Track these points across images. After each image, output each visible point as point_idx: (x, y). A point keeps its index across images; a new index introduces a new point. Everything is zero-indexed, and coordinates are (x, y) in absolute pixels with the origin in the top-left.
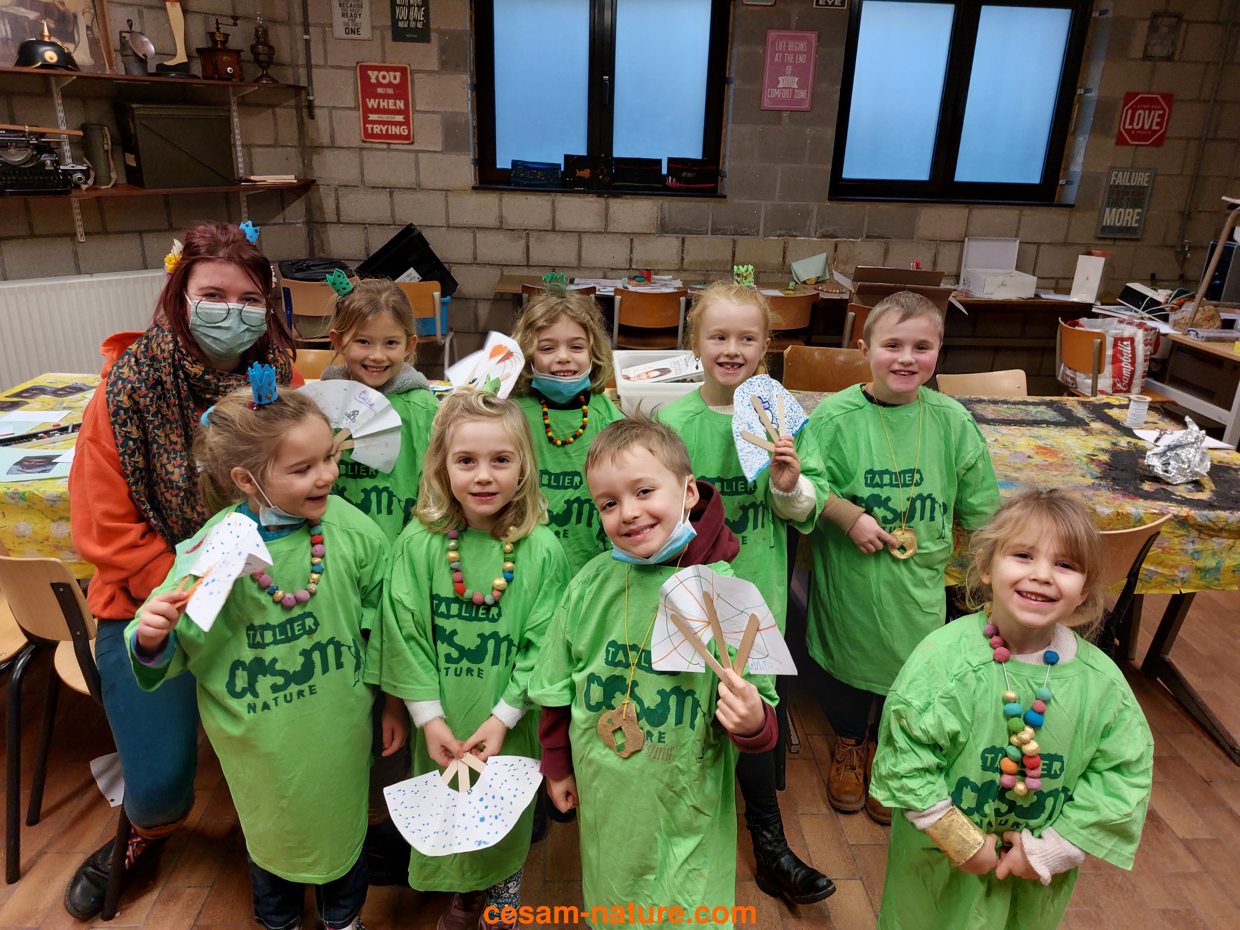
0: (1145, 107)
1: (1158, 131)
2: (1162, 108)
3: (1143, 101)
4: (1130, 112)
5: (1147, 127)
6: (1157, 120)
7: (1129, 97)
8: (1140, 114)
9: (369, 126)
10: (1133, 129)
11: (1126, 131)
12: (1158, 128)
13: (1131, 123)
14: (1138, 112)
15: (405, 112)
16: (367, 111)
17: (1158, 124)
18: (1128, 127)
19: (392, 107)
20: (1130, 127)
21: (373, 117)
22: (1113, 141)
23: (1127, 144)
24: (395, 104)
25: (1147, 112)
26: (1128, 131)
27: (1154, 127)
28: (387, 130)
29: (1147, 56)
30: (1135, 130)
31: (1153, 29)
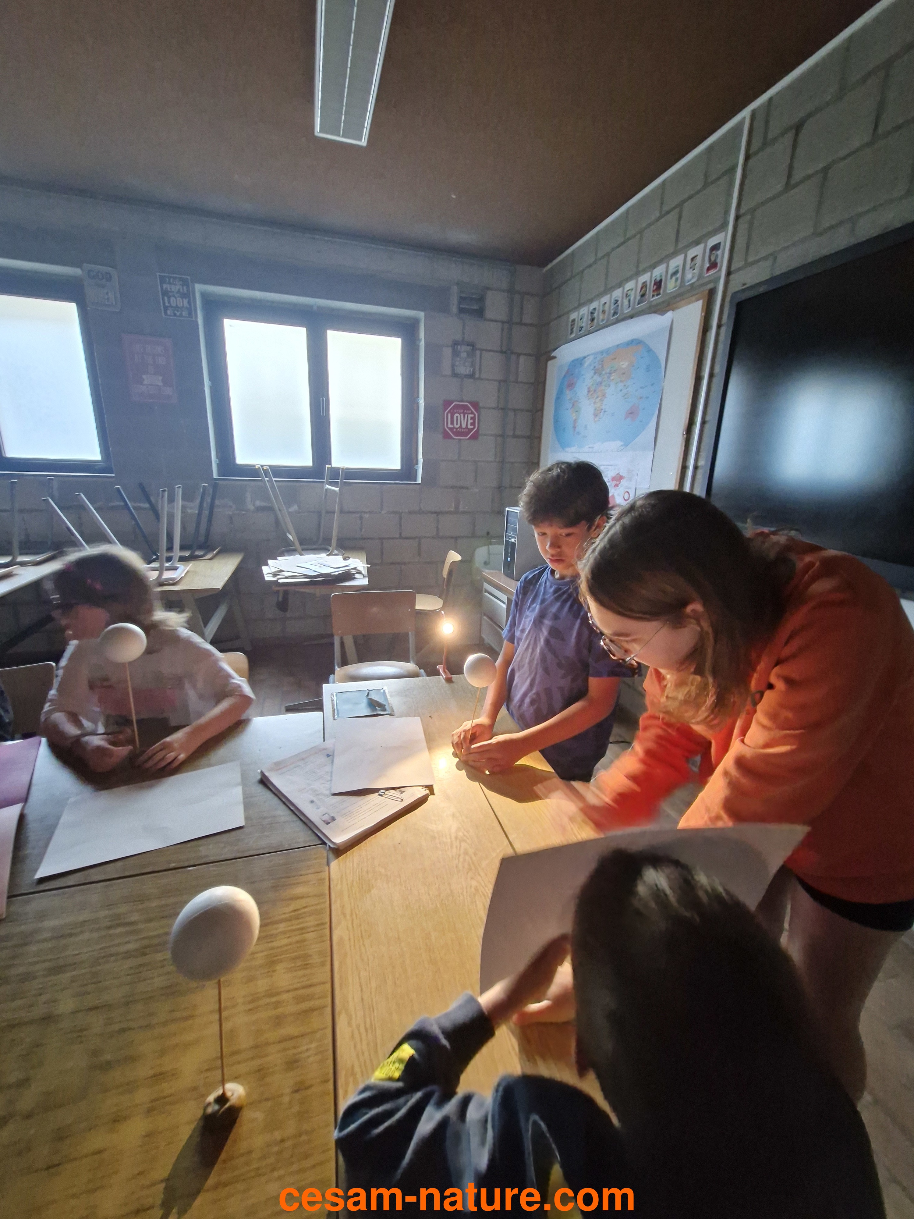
0: (460, 411)
1: (472, 430)
2: (472, 413)
3: (456, 407)
4: (449, 415)
5: (464, 426)
6: (470, 421)
7: (447, 403)
8: (457, 417)
10: (454, 428)
11: (451, 429)
12: (472, 427)
13: (452, 423)
14: (456, 415)
17: (471, 424)
18: (450, 426)
20: (452, 426)
22: (440, 436)
23: (451, 438)
25: (462, 415)
27: (470, 427)
29: (455, 375)
30: (457, 429)
31: (456, 353)
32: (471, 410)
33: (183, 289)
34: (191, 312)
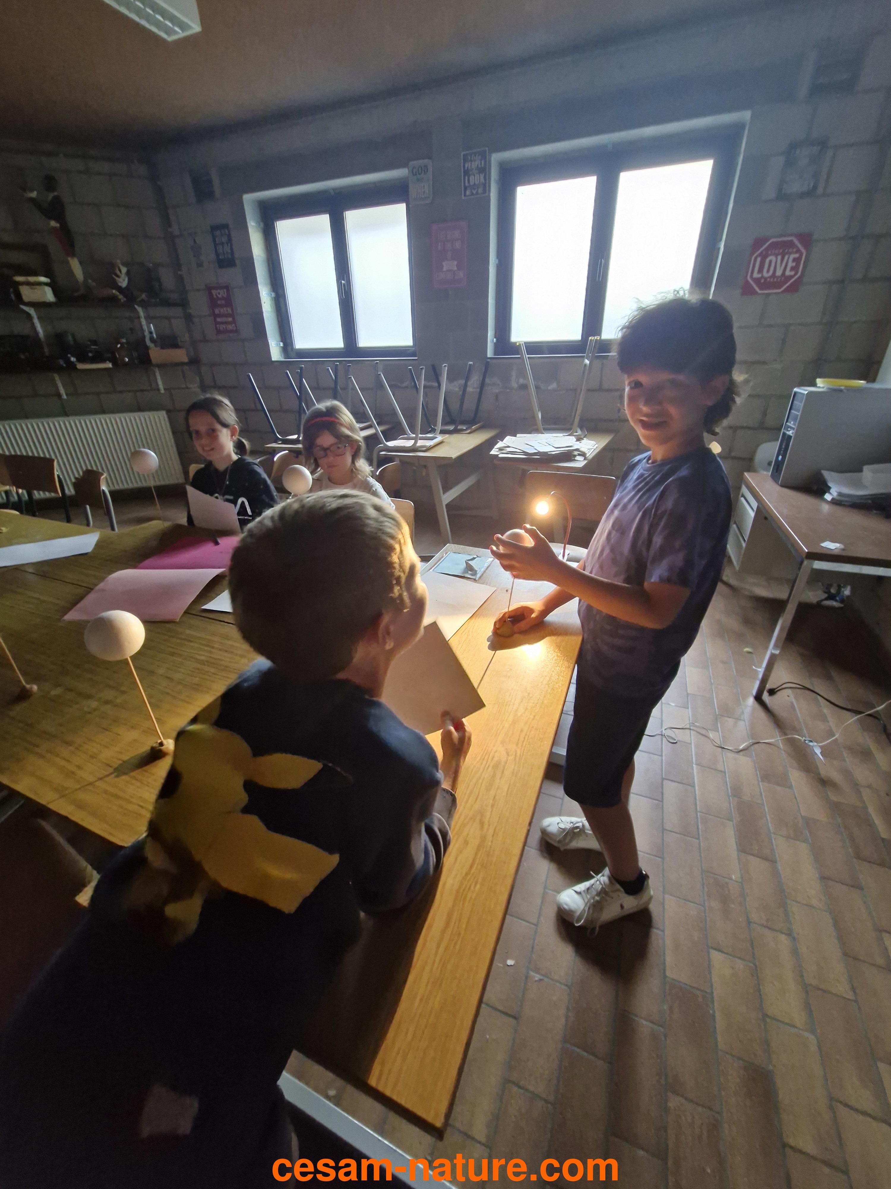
0: (777, 252)
1: (791, 277)
3: (774, 245)
4: (759, 259)
5: (779, 273)
6: (791, 264)
7: (758, 243)
8: (770, 262)
9: (218, 326)
10: (762, 277)
11: (755, 280)
12: (793, 273)
13: (760, 270)
14: (769, 259)
15: (232, 315)
16: (216, 316)
18: (756, 275)
19: (226, 312)
20: (760, 276)
21: (219, 320)
22: (739, 292)
23: (755, 293)
24: (227, 311)
25: (779, 257)
26: (757, 281)
27: (788, 273)
28: (226, 328)
29: (782, 196)
30: (766, 279)
31: (790, 163)
32: (797, 247)
33: (481, 164)
34: (486, 187)
